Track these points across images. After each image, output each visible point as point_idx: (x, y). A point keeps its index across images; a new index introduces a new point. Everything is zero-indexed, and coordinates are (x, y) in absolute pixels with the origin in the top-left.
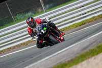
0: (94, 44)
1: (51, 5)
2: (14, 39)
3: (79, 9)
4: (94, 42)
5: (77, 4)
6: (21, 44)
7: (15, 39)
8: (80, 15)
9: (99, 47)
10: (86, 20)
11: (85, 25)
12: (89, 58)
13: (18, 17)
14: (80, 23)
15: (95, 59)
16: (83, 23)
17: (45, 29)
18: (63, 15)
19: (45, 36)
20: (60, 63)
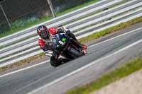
0: (122, 61)
1: (63, 7)
2: (11, 55)
3: (102, 13)
4: (122, 58)
5: (99, 5)
6: (22, 61)
7: (13, 54)
8: (103, 21)
9: (129, 65)
10: (112, 28)
11: (111, 34)
12: (116, 80)
13: (17, 23)
14: (103, 31)
15: (124, 81)
16: (108, 32)
17: (64, 39)
18: (80, 21)
19: (64, 49)
20: (76, 87)
